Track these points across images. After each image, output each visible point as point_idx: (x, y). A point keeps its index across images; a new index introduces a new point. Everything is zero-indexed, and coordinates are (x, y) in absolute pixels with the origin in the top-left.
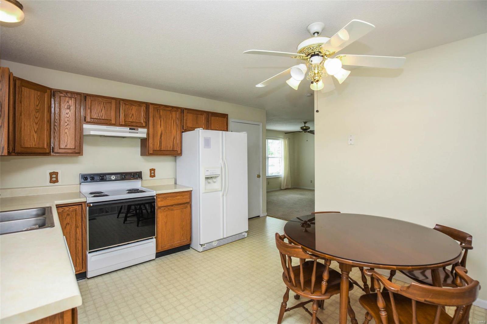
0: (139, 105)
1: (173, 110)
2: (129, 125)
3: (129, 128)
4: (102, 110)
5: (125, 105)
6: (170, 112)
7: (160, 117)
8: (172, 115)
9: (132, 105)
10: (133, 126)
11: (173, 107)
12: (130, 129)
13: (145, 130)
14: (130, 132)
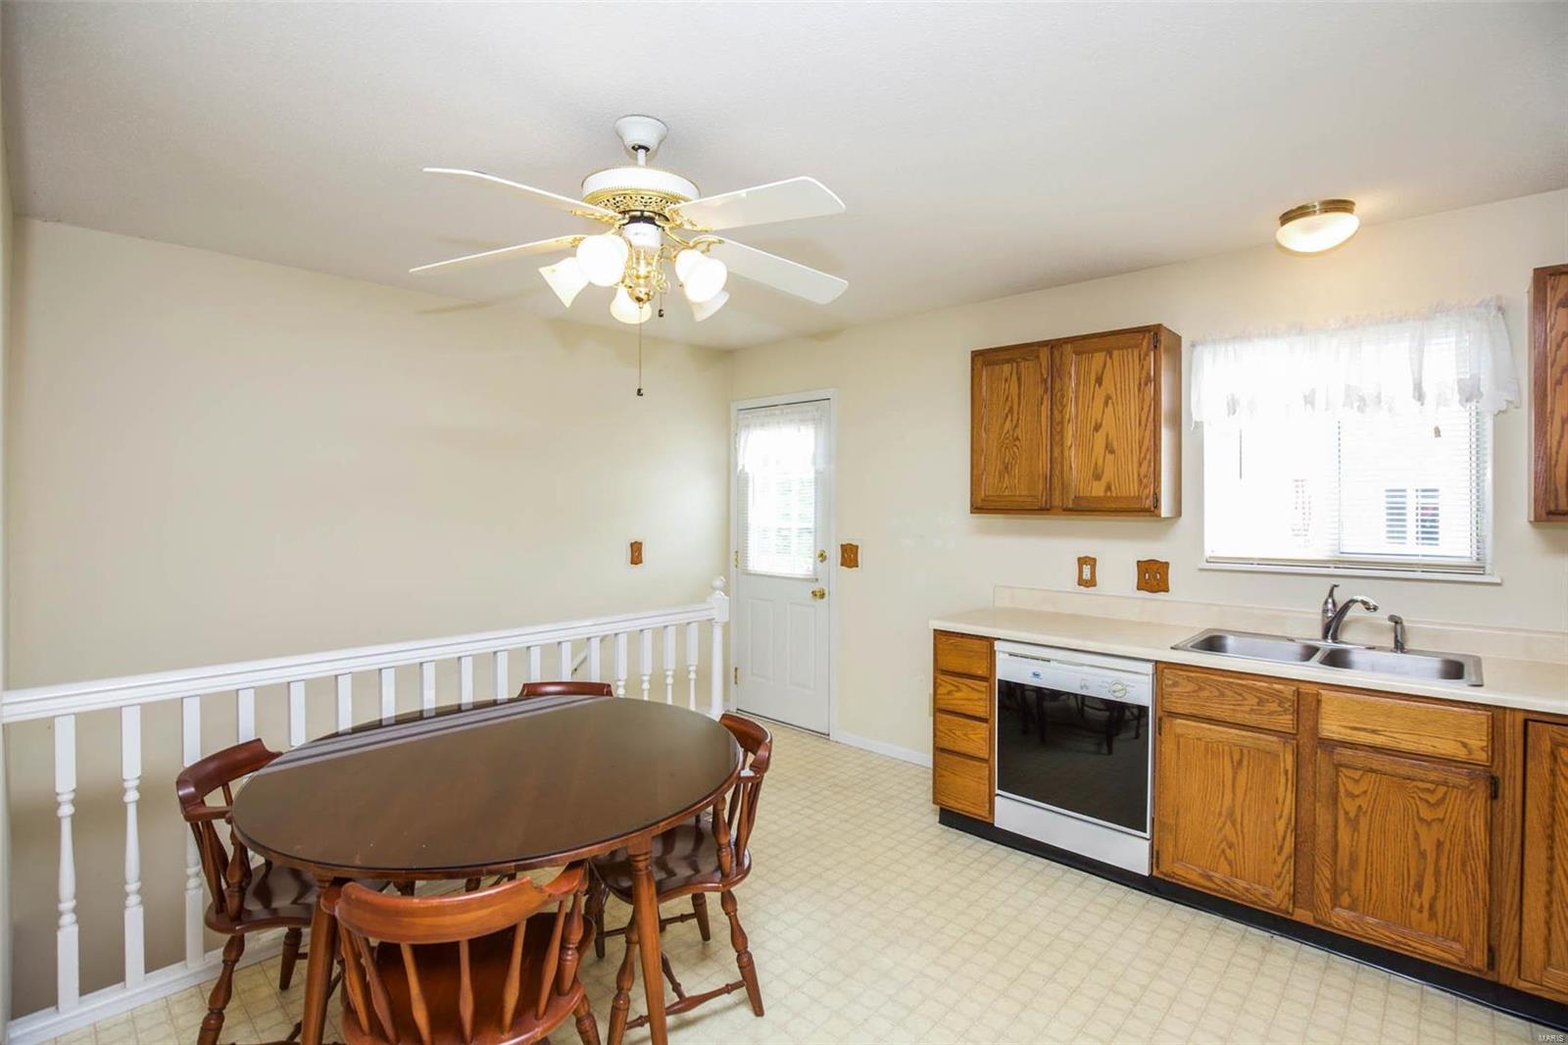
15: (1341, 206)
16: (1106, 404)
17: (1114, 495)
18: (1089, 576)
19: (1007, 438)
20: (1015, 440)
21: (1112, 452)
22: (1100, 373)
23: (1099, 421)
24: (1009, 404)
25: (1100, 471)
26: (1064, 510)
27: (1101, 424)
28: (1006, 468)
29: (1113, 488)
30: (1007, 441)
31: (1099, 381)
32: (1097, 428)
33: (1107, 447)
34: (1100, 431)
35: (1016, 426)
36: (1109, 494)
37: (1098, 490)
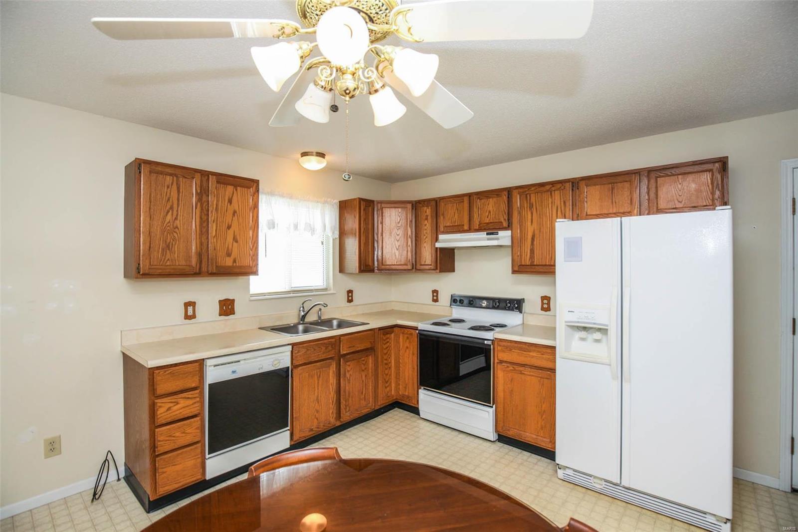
0: (497, 195)
1: (553, 189)
2: (485, 229)
3: (486, 233)
4: (455, 213)
5: (480, 200)
6: (549, 193)
7: (531, 206)
8: (553, 198)
9: (488, 197)
10: (491, 229)
11: (553, 183)
12: (488, 234)
13: (509, 233)
14: (488, 239)
15: (322, 155)
16: (234, 215)
17: (238, 265)
18: (192, 312)
19: (169, 226)
20: (175, 228)
21: (237, 242)
22: (230, 197)
23: (230, 224)
24: (170, 203)
25: (230, 251)
26: (210, 274)
27: (231, 225)
28: (168, 246)
29: (237, 261)
30: (168, 228)
31: (230, 201)
32: (229, 227)
33: (234, 238)
34: (230, 229)
35: (176, 219)
36: (235, 264)
37: (229, 262)
